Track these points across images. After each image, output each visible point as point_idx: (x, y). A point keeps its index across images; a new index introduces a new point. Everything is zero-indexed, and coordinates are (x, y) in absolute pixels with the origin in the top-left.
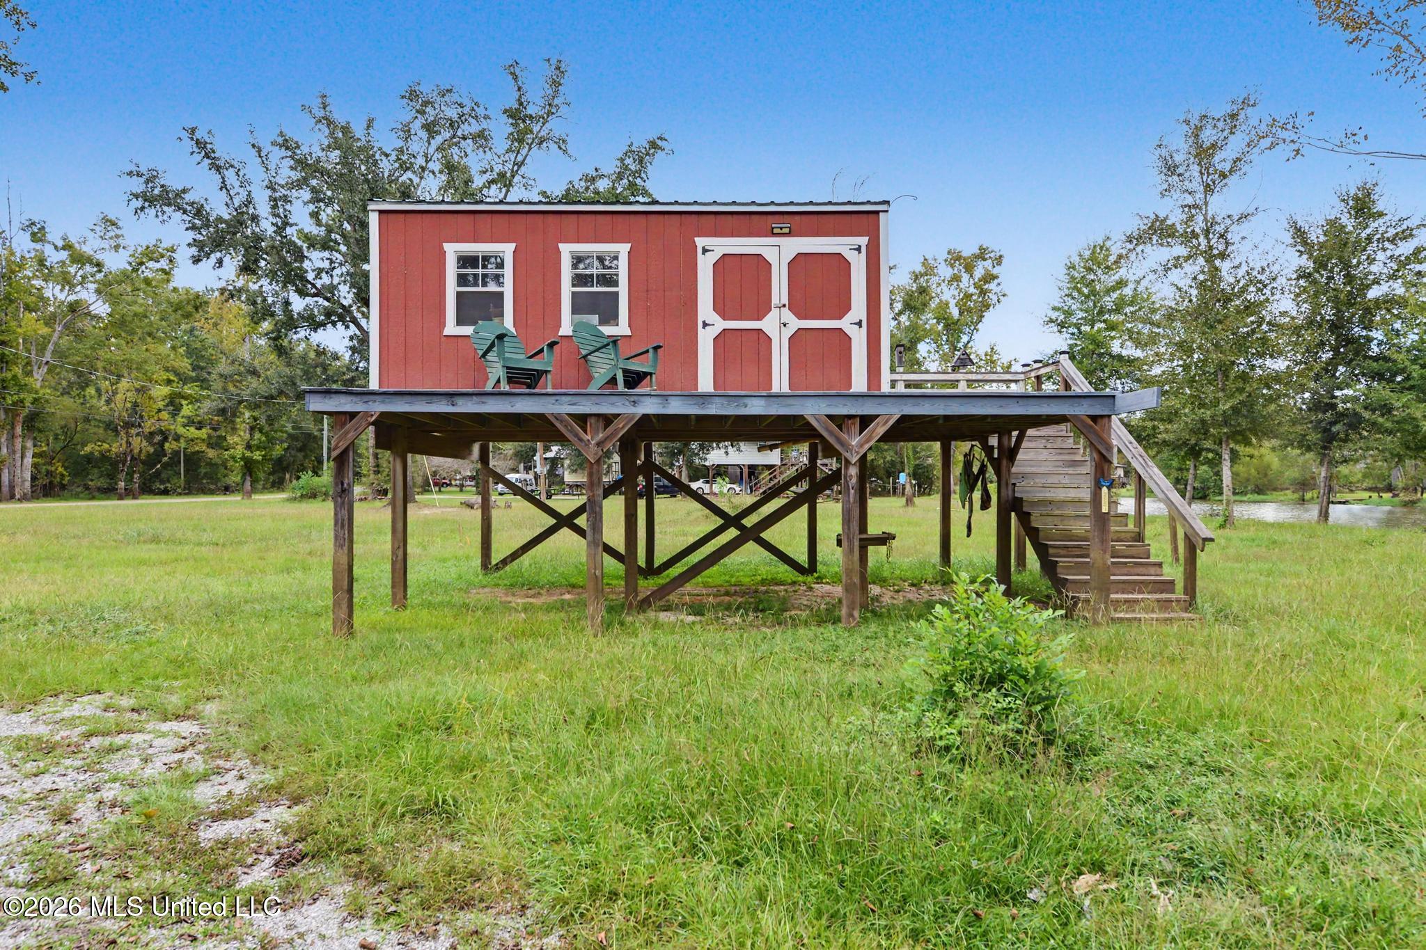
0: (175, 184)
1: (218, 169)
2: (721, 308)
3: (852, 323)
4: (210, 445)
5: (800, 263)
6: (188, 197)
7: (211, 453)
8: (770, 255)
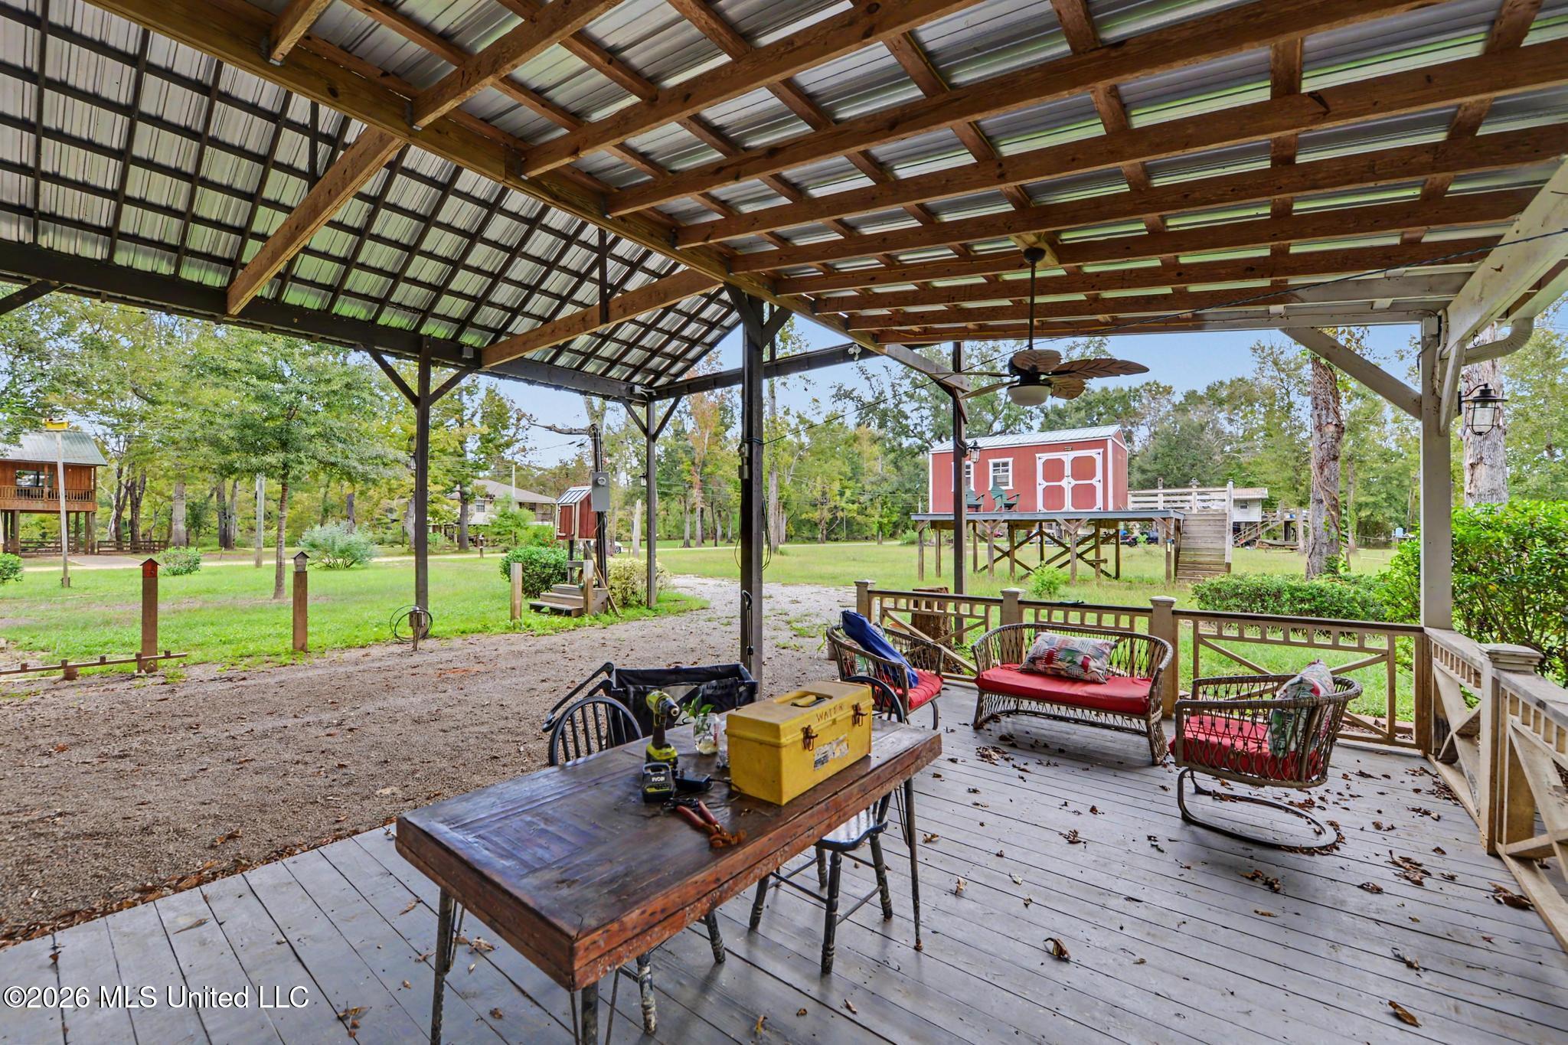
0: (848, 388)
1: (868, 378)
2: (1046, 478)
3: (1097, 482)
4: (858, 514)
5: (1075, 460)
6: (855, 394)
7: (860, 518)
8: (1064, 458)
